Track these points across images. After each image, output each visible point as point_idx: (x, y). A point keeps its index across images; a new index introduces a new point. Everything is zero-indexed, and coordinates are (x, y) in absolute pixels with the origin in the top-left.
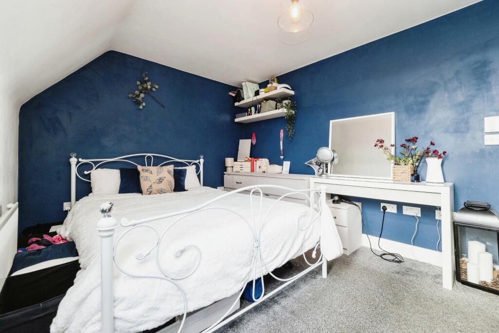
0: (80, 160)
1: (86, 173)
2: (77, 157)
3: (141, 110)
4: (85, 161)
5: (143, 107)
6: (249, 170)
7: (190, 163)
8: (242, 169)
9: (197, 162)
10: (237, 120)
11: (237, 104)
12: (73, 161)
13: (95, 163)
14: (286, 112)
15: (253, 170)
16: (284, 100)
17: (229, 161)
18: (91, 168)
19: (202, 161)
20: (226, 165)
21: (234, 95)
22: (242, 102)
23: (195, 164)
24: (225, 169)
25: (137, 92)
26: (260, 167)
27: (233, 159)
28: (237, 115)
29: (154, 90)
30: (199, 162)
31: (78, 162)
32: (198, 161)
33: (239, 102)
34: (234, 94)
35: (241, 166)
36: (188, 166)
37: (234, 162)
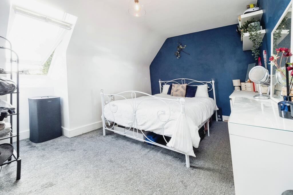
1: (163, 86)
2: (161, 81)
3: (177, 59)
4: (163, 82)
5: (179, 57)
6: (252, 89)
7: (205, 83)
8: (246, 88)
9: (210, 82)
13: (166, 82)
15: (254, 90)
17: (236, 82)
18: (165, 84)
19: (213, 82)
20: (234, 85)
23: (208, 83)
24: (233, 87)
25: (177, 52)
27: (239, 80)
29: (184, 48)
35: (246, 86)
36: (204, 84)
37: (242, 83)
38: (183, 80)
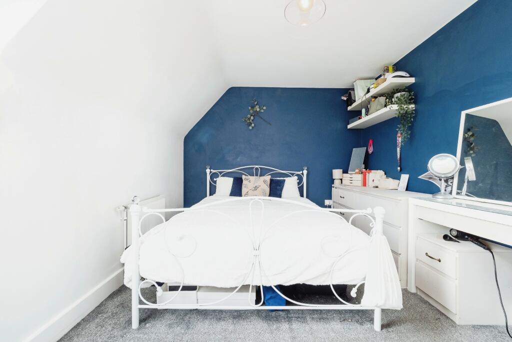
0: (212, 170)
1: (215, 179)
2: (210, 169)
3: (250, 130)
4: (214, 171)
5: (253, 127)
6: (360, 183)
7: (293, 174)
8: (351, 182)
9: (299, 173)
10: (349, 126)
11: (349, 108)
12: (208, 171)
13: (221, 173)
14: (397, 108)
15: (365, 184)
16: (395, 93)
17: (337, 173)
18: (218, 177)
19: (305, 172)
20: (334, 178)
21: (345, 99)
22: (354, 105)
23: (297, 175)
24: (333, 181)
25: (249, 116)
26: (373, 181)
27: (341, 170)
28: (350, 121)
29: (262, 111)
30: (303, 174)
31: (211, 172)
32: (301, 172)
33: (351, 105)
34: (346, 97)
35: (351, 179)
36: (290, 177)
37: (344, 174)
38: (257, 169)
